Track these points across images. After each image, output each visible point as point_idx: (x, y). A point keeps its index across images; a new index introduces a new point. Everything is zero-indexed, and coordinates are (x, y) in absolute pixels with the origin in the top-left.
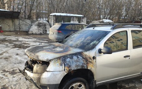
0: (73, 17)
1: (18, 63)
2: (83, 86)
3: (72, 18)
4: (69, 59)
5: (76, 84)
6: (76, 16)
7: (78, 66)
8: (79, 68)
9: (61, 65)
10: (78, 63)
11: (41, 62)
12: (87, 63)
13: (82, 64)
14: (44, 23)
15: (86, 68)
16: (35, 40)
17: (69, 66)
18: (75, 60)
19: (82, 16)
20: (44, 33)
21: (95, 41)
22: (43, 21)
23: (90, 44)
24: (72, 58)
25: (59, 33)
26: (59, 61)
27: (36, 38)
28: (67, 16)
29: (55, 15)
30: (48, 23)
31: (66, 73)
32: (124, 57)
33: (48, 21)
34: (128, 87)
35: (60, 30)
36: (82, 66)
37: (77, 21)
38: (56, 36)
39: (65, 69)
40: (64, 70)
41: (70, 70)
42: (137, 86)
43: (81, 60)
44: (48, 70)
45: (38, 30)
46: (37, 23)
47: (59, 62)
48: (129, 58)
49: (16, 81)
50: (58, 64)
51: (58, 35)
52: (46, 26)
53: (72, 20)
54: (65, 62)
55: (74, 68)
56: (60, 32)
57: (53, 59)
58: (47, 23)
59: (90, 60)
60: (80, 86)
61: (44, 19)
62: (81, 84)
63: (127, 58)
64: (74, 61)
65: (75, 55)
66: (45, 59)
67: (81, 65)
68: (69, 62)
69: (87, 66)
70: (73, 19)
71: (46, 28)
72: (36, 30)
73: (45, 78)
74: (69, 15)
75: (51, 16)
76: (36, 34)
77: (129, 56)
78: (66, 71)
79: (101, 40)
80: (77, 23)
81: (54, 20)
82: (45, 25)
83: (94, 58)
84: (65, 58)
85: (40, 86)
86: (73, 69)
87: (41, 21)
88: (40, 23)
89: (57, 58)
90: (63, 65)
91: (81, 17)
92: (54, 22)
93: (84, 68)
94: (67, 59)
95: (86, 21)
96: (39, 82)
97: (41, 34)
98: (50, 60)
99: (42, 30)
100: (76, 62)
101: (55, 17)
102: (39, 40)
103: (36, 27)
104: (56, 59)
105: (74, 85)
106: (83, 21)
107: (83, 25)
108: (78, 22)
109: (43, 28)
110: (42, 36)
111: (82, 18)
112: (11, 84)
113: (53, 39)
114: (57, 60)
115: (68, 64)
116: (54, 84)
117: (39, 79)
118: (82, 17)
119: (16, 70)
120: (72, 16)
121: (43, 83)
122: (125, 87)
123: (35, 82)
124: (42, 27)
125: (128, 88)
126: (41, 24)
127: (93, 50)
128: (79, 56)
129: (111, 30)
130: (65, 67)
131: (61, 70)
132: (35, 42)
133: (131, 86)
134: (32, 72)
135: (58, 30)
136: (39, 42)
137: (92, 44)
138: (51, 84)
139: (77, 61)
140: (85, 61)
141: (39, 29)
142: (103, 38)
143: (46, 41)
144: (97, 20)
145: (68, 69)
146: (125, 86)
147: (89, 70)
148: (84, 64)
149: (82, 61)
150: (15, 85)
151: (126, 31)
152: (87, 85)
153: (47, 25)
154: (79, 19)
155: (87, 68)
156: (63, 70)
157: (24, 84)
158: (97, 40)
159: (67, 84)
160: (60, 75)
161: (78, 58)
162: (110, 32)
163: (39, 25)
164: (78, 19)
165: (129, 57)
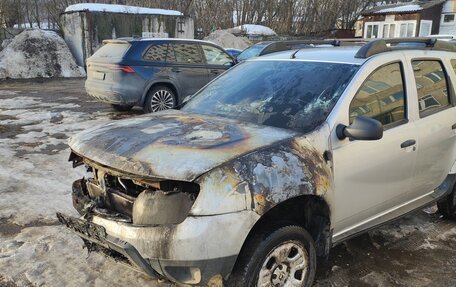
0: (150, 16)
1: (7, 191)
2: (301, 251)
3: (146, 21)
4: (259, 165)
5: (283, 247)
6: (158, 16)
7: (290, 188)
8: (294, 193)
9: (241, 189)
10: (291, 178)
11: (157, 186)
12: (314, 177)
13: (302, 180)
14: (46, 39)
15: (311, 192)
16: (30, 100)
17: (267, 192)
18: (280, 167)
19: (178, 13)
20: (50, 75)
21: (319, 101)
22: (42, 31)
23: (303, 109)
24: (268, 163)
25: (124, 73)
26: (229, 175)
27: (32, 95)
28: (127, 14)
29: (86, 11)
30: (62, 40)
31: (258, 217)
32: (403, 146)
33: (61, 33)
34: (401, 236)
35: (127, 64)
36: (303, 187)
37: (166, 31)
38: (117, 86)
39: (255, 202)
40: (253, 206)
41: (268, 204)
42: (422, 229)
43: (295, 165)
44: (195, 210)
45: (29, 63)
46: (19, 38)
47: (233, 179)
48: (414, 149)
49: (35, 257)
50: (230, 186)
51: (122, 82)
52: (55, 50)
53: (147, 27)
54: (252, 179)
55: (279, 196)
56: (129, 69)
57: (211, 171)
58: (59, 38)
59: (320, 165)
60: (293, 252)
61: (44, 25)
62: (296, 246)
63: (409, 149)
64: (276, 171)
65: (276, 152)
66: (178, 173)
67: (299, 183)
68: (264, 176)
69: (314, 185)
70: (149, 25)
71: (55, 57)
72: (20, 64)
73: (188, 241)
74: (133, 10)
75: (69, 13)
76: (21, 80)
77: (414, 143)
78: (257, 207)
79: (339, 97)
80: (165, 37)
81: (83, 29)
82: (51, 47)
83: (327, 156)
84: (247, 165)
85: (166, 268)
86: (277, 201)
87: (35, 34)
88: (33, 40)
89: (222, 166)
90: (247, 188)
91: (176, 17)
92: (83, 34)
93: (306, 193)
94: (253, 167)
95: (192, 32)
96: (165, 254)
97: (39, 80)
98: (201, 176)
99: (41, 63)
100: (284, 176)
101: (88, 18)
102: (43, 101)
103: (19, 56)
104: (220, 172)
105: (276, 252)
106: (182, 32)
107: (203, 46)
108: (167, 34)
109: (46, 56)
110: (51, 87)
111: (178, 20)
112: (21, 270)
113: (103, 97)
114: (223, 175)
115: (261, 184)
116: (222, 256)
117: (164, 246)
118: (181, 17)
119: (11, 217)
120: (144, 15)
121: (181, 259)
122: (393, 237)
123: (144, 256)
124: (42, 54)
125: (401, 240)
126: (36, 45)
127: (322, 130)
128: (287, 154)
129: (358, 62)
130: (252, 195)
131: (241, 207)
132: (33, 108)
133: (408, 232)
134: (130, 223)
135: (121, 64)
136: (48, 108)
137: (309, 109)
138: (211, 257)
139: (285, 172)
140: (306, 170)
141: (32, 60)
142: (343, 90)
143: (71, 105)
144: (226, 28)
145: (262, 201)
146: (393, 233)
147: (318, 197)
148: (307, 179)
149: (299, 171)
150: (38, 273)
151: (400, 63)
152: (312, 248)
153: (59, 47)
154: (171, 25)
155: (315, 191)
156: (249, 207)
157: (69, 265)
158: (324, 95)
159: (258, 250)
160: (240, 223)
161: (286, 160)
162: (359, 67)
163: (30, 48)
164: (167, 24)
165: (412, 147)
